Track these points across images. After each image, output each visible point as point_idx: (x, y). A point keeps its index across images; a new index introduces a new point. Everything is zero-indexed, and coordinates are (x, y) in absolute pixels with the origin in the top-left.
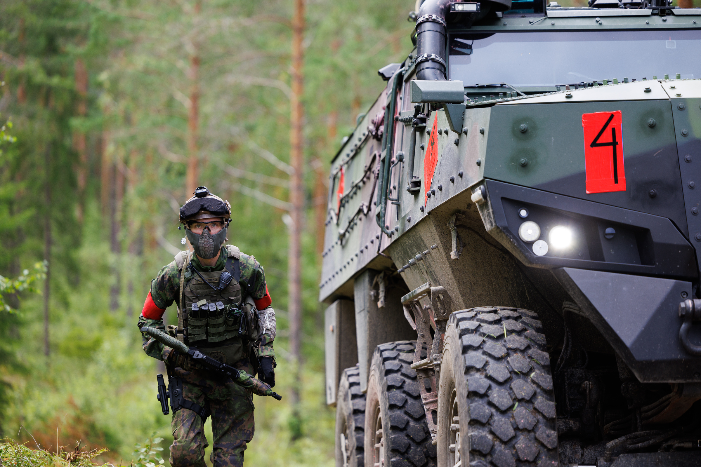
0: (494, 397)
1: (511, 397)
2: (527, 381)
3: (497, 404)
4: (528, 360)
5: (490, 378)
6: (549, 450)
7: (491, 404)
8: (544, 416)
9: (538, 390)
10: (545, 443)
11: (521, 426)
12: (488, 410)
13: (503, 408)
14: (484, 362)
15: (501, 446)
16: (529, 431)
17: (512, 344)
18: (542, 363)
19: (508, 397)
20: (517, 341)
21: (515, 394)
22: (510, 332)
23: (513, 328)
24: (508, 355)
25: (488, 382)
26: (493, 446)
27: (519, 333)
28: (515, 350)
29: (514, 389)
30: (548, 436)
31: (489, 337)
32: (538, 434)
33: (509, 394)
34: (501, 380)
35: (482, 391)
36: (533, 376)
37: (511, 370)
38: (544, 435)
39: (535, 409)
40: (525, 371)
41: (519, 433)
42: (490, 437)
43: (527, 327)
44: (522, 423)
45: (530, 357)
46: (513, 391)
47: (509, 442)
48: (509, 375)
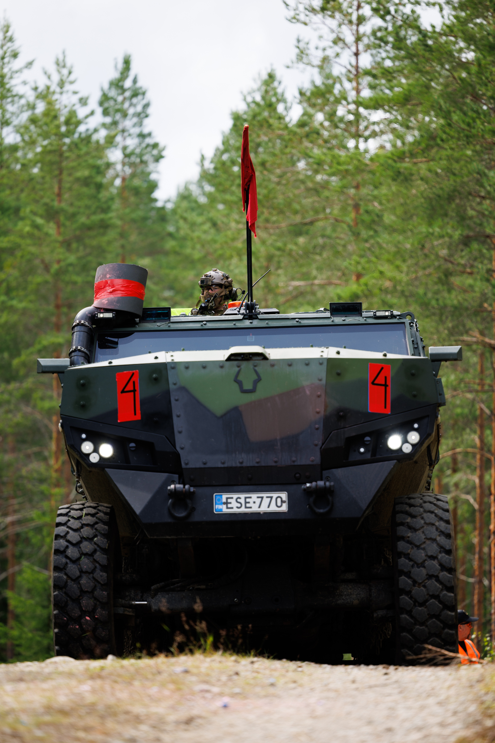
0: (69, 552)
1: (79, 553)
2: (91, 544)
3: (70, 557)
4: (94, 531)
5: (68, 541)
6: (102, 585)
7: (67, 557)
8: (99, 564)
9: (98, 549)
10: (99, 580)
11: (84, 570)
12: (64, 560)
13: (74, 559)
14: (66, 532)
15: (71, 583)
16: (89, 573)
17: (86, 521)
18: (103, 532)
19: (78, 552)
20: (89, 519)
21: (82, 551)
22: (87, 515)
23: (90, 512)
24: (82, 527)
25: (66, 544)
26: (67, 582)
27: (93, 515)
28: (87, 525)
29: (82, 548)
30: (101, 576)
31: (73, 518)
32: (95, 575)
33: (79, 551)
34: (74, 542)
35: (62, 549)
36: (96, 540)
37: (82, 536)
38: (99, 575)
39: (94, 560)
40: (91, 537)
41: (83, 575)
42: (65, 577)
43: (99, 512)
44: (85, 567)
45: (96, 529)
46: (81, 549)
47: (77, 580)
48: (80, 539)
